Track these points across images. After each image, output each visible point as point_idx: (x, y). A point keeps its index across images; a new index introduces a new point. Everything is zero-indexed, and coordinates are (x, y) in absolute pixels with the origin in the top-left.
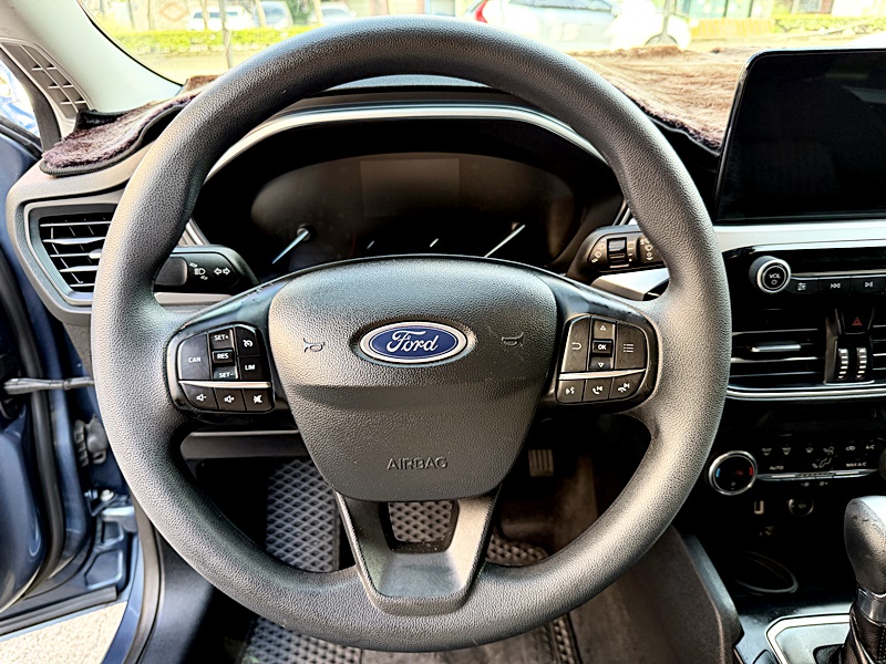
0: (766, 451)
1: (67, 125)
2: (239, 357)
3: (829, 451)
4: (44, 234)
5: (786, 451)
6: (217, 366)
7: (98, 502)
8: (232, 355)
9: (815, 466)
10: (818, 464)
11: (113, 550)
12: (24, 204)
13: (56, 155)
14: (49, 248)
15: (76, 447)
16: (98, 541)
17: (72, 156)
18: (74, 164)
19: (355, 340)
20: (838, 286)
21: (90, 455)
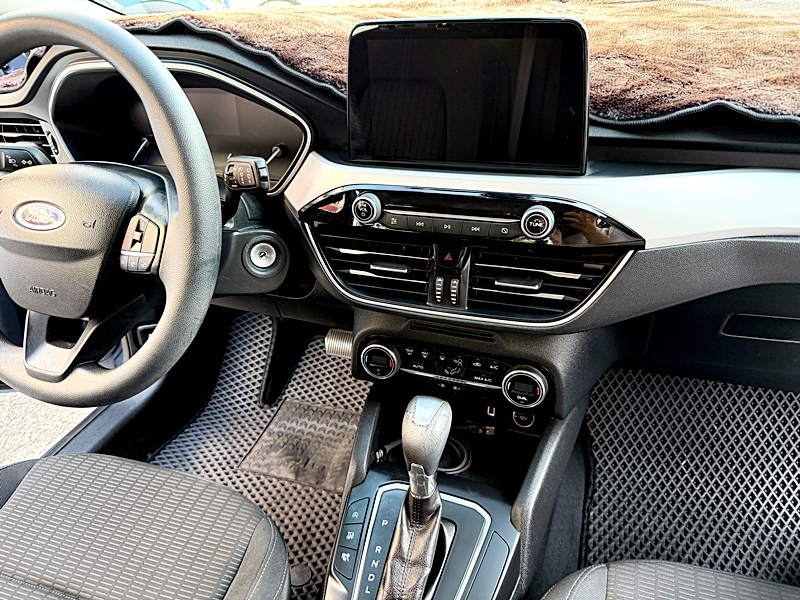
0: (410, 352)
3: (459, 362)
5: (425, 355)
9: (447, 372)
10: (449, 371)
19: (14, 212)
20: (422, 224)
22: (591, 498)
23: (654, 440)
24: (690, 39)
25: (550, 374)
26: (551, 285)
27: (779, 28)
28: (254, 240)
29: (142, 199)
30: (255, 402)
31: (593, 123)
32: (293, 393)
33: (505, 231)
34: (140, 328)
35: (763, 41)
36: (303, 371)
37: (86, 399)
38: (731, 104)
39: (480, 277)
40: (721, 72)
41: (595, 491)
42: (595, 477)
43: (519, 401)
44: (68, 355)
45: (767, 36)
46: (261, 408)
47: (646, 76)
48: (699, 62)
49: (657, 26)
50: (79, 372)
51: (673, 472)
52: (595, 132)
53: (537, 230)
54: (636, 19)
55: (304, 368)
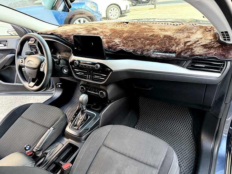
0: (87, 88)
3: (94, 90)
5: (89, 88)
6: (22, 62)
9: (92, 91)
20: (84, 66)
26: (103, 77)
28: (64, 67)
29: (44, 60)
33: (94, 68)
34: (57, 84)
37: (34, 90)
38: (123, 49)
39: (93, 75)
43: (101, 96)
44: (34, 84)
50: (35, 86)
53: (97, 68)
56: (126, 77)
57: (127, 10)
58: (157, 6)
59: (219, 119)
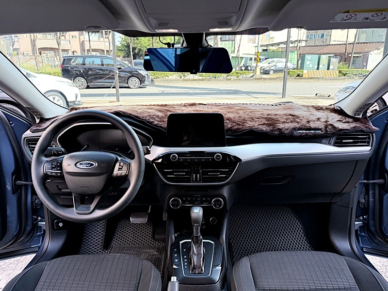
1: (38, 121)
2: (57, 166)
3: (199, 199)
4: (29, 144)
5: (189, 199)
6: (52, 168)
7: (37, 219)
8: (55, 166)
9: (196, 203)
11: (39, 236)
12: (25, 138)
13: (34, 128)
14: (29, 147)
15: (32, 202)
16: (35, 232)
17: (37, 128)
18: (37, 130)
19: (76, 165)
20: (189, 160)
21: (36, 205)
22: (233, 255)
23: (248, 233)
24: (241, 115)
25: (224, 198)
26: (222, 173)
27: (259, 113)
30: (100, 249)
31: (227, 135)
32: (114, 243)
33: (210, 160)
34: (55, 221)
35: (257, 116)
36: (118, 234)
38: (254, 130)
39: (204, 173)
40: (250, 123)
41: (233, 253)
42: (232, 249)
43: (217, 207)
45: (257, 114)
46: (103, 250)
47: (234, 124)
48: (244, 121)
49: (232, 112)
51: (255, 242)
52: (227, 137)
53: (218, 159)
54: (227, 111)
55: (118, 233)
56: (260, 167)
57: (77, 101)
58: (121, 98)
59: (350, 209)
